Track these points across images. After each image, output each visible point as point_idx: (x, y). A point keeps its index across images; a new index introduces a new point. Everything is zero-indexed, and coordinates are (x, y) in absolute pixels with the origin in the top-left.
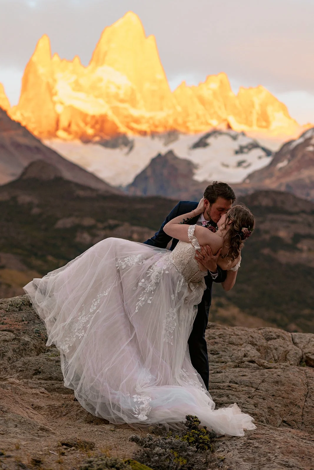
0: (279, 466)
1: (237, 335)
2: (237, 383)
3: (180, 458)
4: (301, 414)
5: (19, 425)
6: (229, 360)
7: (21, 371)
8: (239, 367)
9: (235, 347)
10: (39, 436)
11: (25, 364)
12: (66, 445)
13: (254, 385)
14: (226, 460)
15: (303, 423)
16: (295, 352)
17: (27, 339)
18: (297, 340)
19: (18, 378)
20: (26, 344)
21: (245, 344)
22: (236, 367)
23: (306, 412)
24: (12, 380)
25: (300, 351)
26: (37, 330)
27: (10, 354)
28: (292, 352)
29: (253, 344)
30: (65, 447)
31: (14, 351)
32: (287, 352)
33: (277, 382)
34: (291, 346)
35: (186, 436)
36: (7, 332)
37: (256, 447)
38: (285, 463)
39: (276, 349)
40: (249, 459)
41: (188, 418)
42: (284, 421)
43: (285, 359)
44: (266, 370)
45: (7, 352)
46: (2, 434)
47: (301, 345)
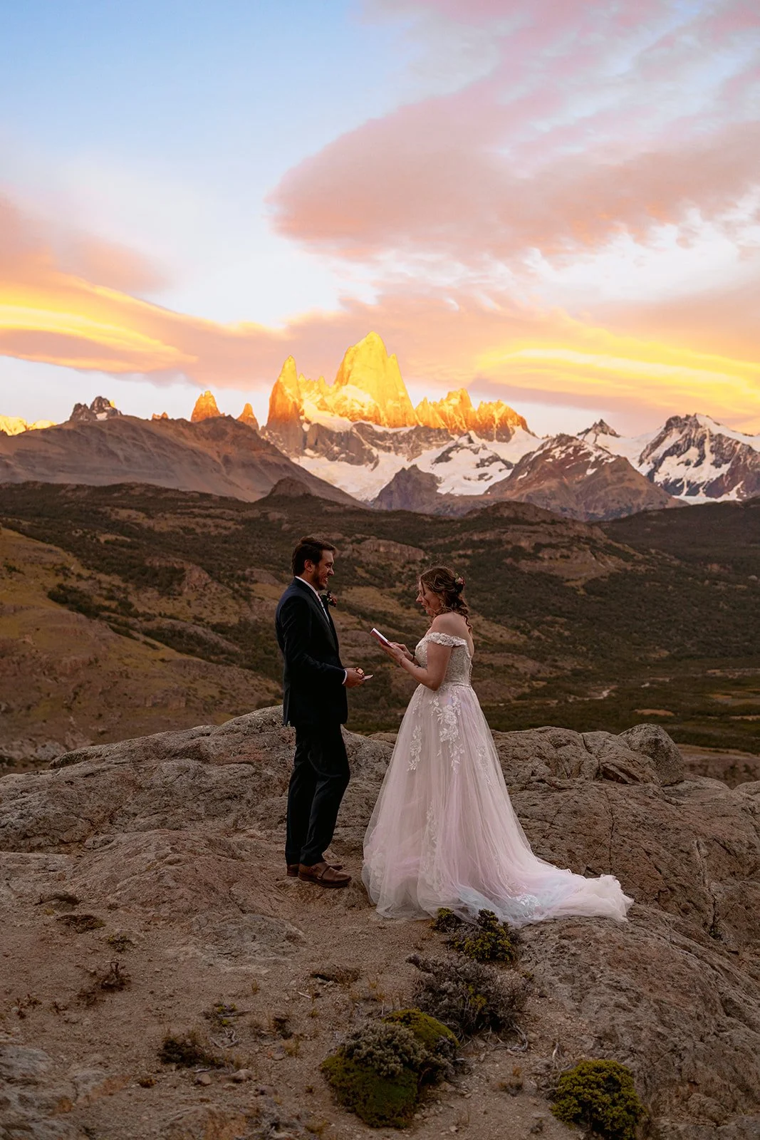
0: (608, 991)
1: (522, 746)
2: (527, 817)
3: (478, 996)
4: (608, 856)
5: (257, 936)
6: (514, 780)
7: (263, 819)
8: (526, 788)
9: (520, 763)
10: (284, 954)
11: (268, 809)
12: (322, 977)
13: (549, 819)
14: (536, 979)
15: (611, 869)
16: (591, 762)
17: (270, 772)
18: (590, 743)
19: (260, 829)
20: (269, 779)
21: (531, 758)
22: (522, 789)
23: (615, 854)
24: (252, 832)
25: (597, 761)
26: (282, 759)
27: (249, 795)
28: (586, 763)
29: (541, 757)
30: (320, 980)
31: (254, 790)
32: (581, 763)
33: (575, 812)
34: (585, 755)
35: (480, 941)
36: (245, 765)
37: (573, 955)
38: (615, 984)
39: (568, 760)
40: (566, 978)
41: (482, 913)
42: (588, 868)
43: (580, 772)
44: (560, 795)
45: (245, 792)
46: (234, 956)
47: (595, 750)
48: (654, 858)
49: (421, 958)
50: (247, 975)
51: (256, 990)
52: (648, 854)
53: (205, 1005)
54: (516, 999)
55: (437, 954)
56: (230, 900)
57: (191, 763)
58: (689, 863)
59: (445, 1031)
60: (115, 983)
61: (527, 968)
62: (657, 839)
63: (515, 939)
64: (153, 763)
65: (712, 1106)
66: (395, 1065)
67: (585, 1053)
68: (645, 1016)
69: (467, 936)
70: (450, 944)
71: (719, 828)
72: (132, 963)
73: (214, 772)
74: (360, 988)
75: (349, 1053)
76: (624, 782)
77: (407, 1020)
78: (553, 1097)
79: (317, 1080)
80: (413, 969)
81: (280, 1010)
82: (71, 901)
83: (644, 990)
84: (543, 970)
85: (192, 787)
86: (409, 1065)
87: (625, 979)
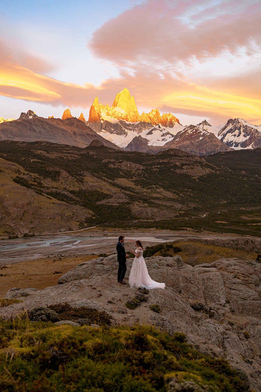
0: (159, 297)
2: (153, 273)
3: (143, 297)
5: (116, 290)
9: (153, 264)
10: (119, 293)
11: (114, 272)
12: (124, 295)
13: (157, 274)
16: (166, 263)
17: (114, 267)
18: (166, 260)
22: (153, 268)
24: (112, 276)
26: (115, 264)
27: (111, 270)
29: (157, 263)
33: (161, 272)
37: (155, 293)
39: (162, 263)
40: (154, 296)
43: (164, 265)
44: (159, 269)
46: (113, 293)
47: (167, 261)
48: (173, 280)
49: (136, 293)
50: (115, 295)
51: (117, 296)
52: (172, 279)
53: (111, 298)
54: (147, 298)
55: (138, 292)
56: (111, 286)
57: (102, 265)
58: (178, 280)
59: (139, 301)
60: (101, 295)
61: (149, 295)
62: (174, 277)
63: (148, 291)
64: (96, 265)
65: (169, 310)
66: (133, 303)
67: (155, 303)
68: (163, 300)
69: (142, 291)
70: (140, 292)
71: (186, 275)
72: (102, 293)
73: (105, 266)
74: (129, 296)
75: (128, 302)
76: (171, 267)
77: (134, 300)
78: (150, 308)
79: (124, 305)
80: (135, 294)
81: (119, 298)
82: (91, 286)
83: (164, 297)
84: (151, 295)
85: (103, 269)
86: (134, 304)
87: (161, 296)
